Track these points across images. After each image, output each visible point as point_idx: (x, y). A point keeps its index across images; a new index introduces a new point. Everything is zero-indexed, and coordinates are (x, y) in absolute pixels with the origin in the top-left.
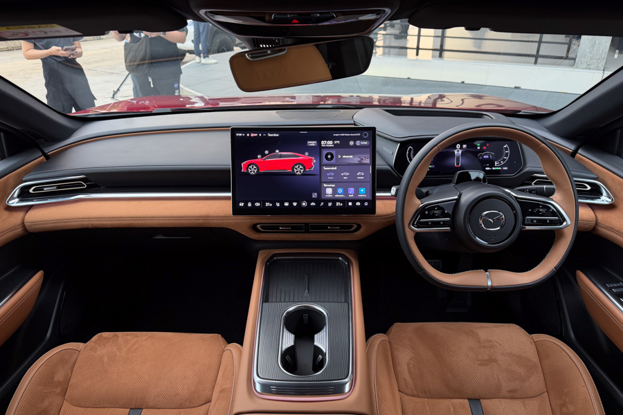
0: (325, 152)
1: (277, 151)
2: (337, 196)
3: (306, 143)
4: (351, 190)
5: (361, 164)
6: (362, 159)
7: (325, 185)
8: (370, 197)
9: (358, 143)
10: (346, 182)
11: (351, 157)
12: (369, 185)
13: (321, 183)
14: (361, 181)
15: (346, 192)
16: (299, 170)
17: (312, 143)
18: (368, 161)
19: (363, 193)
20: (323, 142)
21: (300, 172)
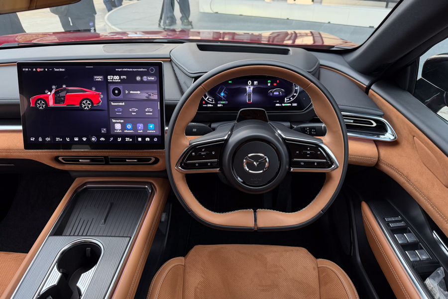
0: (112, 87)
1: (64, 86)
2: (126, 131)
3: (93, 78)
4: (140, 126)
5: (148, 100)
6: (150, 95)
7: (114, 121)
8: (158, 133)
9: (145, 78)
10: (134, 117)
11: (139, 92)
12: (158, 121)
13: (109, 118)
14: (149, 117)
15: (135, 128)
16: (86, 105)
17: (99, 78)
18: (156, 97)
19: (152, 128)
20: (109, 77)
21: (88, 107)
